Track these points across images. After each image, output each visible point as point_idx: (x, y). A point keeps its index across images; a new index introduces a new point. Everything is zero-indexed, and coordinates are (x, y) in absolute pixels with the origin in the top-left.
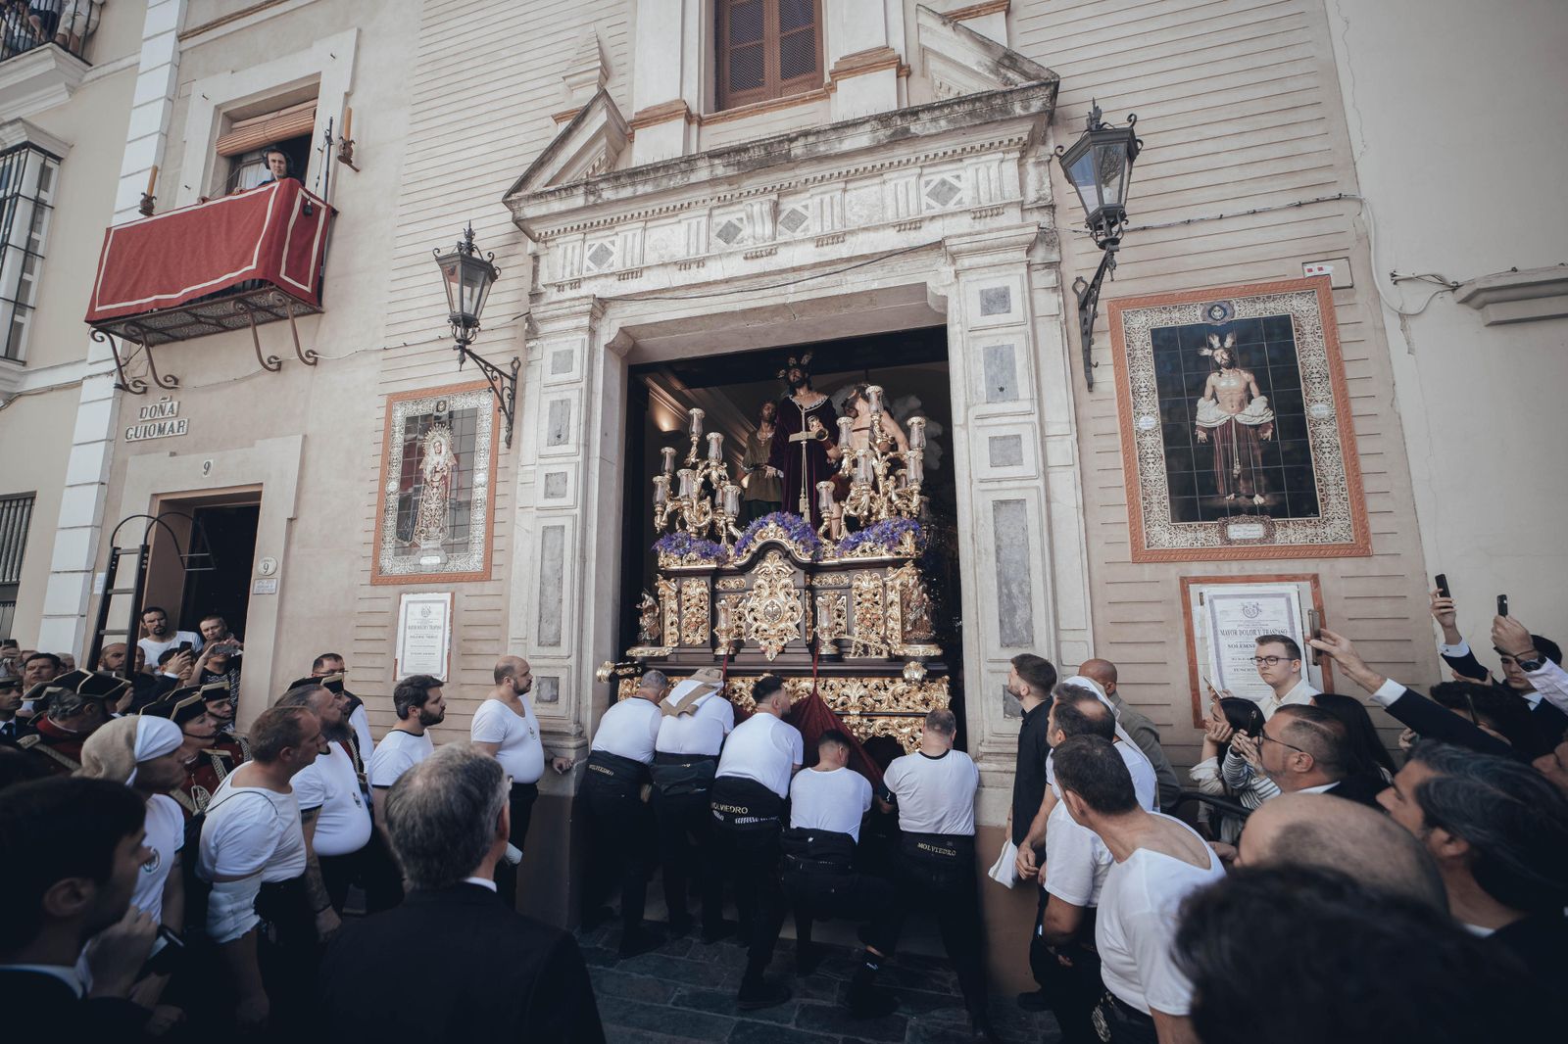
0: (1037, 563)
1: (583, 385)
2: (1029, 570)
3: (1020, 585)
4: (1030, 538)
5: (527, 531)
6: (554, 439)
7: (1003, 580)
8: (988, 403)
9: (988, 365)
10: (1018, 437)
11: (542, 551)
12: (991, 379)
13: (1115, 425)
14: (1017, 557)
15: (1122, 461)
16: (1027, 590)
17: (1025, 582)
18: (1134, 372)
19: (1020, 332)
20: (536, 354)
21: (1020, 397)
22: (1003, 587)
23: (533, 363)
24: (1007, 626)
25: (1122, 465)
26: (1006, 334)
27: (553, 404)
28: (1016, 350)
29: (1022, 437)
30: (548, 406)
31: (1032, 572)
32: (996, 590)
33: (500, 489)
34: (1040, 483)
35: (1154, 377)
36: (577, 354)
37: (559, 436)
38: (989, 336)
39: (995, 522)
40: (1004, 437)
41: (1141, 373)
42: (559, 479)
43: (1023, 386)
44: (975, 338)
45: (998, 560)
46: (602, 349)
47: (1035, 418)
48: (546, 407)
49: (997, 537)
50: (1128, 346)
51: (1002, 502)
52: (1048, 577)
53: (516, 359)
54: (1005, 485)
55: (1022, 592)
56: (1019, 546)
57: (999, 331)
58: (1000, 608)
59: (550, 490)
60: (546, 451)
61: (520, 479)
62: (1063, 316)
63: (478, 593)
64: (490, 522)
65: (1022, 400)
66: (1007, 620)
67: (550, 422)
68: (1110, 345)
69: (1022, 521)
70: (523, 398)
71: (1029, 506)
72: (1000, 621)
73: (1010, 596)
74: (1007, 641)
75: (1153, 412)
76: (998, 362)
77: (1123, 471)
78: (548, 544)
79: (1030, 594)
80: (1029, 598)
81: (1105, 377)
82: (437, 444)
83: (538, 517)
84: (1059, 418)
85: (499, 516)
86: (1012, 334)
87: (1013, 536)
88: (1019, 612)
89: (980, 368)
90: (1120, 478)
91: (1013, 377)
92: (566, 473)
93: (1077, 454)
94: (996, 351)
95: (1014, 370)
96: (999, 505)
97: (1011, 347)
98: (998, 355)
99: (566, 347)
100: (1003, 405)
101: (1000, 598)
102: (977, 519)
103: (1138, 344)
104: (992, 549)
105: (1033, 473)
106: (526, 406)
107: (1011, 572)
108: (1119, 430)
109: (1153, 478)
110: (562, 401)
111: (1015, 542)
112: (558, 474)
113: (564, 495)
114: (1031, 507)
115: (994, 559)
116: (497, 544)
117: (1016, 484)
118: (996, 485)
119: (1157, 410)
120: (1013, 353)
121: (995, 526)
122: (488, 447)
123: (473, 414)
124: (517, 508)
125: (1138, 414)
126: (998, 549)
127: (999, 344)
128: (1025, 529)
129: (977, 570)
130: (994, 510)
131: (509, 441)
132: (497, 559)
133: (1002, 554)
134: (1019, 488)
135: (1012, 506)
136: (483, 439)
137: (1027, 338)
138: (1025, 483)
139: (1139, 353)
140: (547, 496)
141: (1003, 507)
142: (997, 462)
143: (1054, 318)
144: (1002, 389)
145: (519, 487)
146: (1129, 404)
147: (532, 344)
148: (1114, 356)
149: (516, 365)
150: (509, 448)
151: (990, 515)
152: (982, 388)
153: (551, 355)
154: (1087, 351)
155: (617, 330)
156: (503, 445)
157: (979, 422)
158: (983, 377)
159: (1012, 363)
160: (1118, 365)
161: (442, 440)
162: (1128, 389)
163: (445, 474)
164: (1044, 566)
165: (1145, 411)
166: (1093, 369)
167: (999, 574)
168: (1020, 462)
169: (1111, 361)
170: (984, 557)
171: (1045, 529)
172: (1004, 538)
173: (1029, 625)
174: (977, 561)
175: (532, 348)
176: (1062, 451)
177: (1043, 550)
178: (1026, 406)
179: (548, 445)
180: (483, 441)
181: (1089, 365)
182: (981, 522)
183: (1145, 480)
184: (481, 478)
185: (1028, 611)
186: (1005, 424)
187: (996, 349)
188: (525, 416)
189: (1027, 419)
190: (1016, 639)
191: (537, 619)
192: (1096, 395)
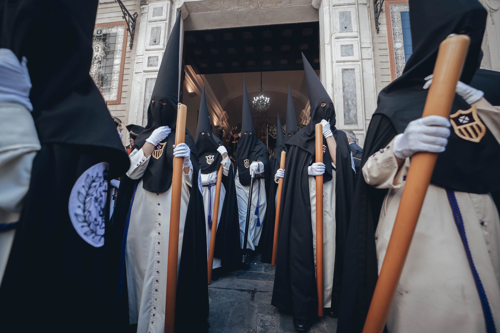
0: (359, 92)
1: (167, 21)
2: (356, 95)
3: (352, 101)
4: (356, 83)
5: (139, 82)
6: (153, 43)
7: (345, 99)
8: (340, 32)
9: (340, 19)
10: (352, 45)
11: (145, 88)
12: (342, 24)
13: (387, 46)
14: (351, 90)
15: (389, 59)
16: (355, 103)
17: (354, 100)
18: (394, 27)
19: (354, 7)
20: (145, 11)
21: (353, 30)
22: (346, 102)
23: (144, 14)
24: (347, 117)
25: (389, 60)
26: (348, 7)
27: (153, 29)
28: (352, 13)
29: (354, 46)
30: (151, 29)
31: (357, 96)
32: (343, 102)
33: (126, 66)
34: (360, 63)
35: (401, 29)
36: (165, 9)
37: (155, 42)
38: (341, 8)
39: (342, 77)
40: (347, 45)
41: (397, 27)
42: (155, 59)
43: (354, 27)
44: (335, 8)
45: (343, 91)
46: (176, 10)
47: (358, 39)
48: (149, 29)
49: (343, 83)
50: (392, 17)
51: (345, 69)
52: (363, 98)
53: (136, 13)
54: (346, 63)
55: (353, 103)
56: (352, 86)
57: (345, 6)
58: (344, 110)
59: (150, 63)
60: (148, 48)
61: (136, 61)
62: (368, 4)
63: (114, 110)
64: (121, 80)
65: (354, 32)
66: (347, 114)
67: (151, 36)
68: (385, 17)
69: (353, 77)
70: (138, 29)
71: (356, 71)
72: (344, 115)
73: (348, 105)
74: (347, 122)
75: (401, 42)
76: (344, 17)
77: (389, 63)
78: (148, 85)
79: (356, 104)
80: (356, 106)
81: (383, 28)
82: (97, 47)
83: (144, 75)
84: (367, 41)
85: (125, 77)
86: (350, 7)
87: (349, 82)
88: (352, 111)
89: (338, 20)
90: (388, 65)
91: (350, 23)
92: (158, 56)
93: (373, 55)
94: (344, 13)
95: (350, 21)
96: (344, 70)
97: (350, 12)
98: (345, 15)
99: (160, 6)
100: (346, 33)
101: (344, 106)
102: (335, 76)
103: (396, 17)
104: (341, 87)
105: (358, 59)
106: (140, 31)
107: (349, 96)
108: (388, 48)
109: (400, 65)
110: (157, 27)
111: (350, 84)
112: (154, 57)
113: (156, 66)
114: (357, 71)
115: (342, 91)
116: (124, 89)
117: (351, 63)
118: (343, 63)
119: (402, 41)
120: (351, 14)
121: (343, 79)
122: (121, 49)
123: (115, 35)
124: (134, 73)
125: (395, 42)
126: (344, 87)
127: (345, 11)
128: (354, 80)
129: (335, 95)
130: (342, 72)
131: (131, 46)
132: (123, 95)
133: (345, 89)
134: (352, 65)
135: (349, 71)
136: (119, 45)
137: (356, 9)
138: (354, 63)
139: (396, 20)
140: (148, 66)
141: (346, 72)
142: (344, 55)
143: (365, 5)
144: (346, 28)
145: (135, 65)
146: (392, 38)
147: (143, 6)
148: (387, 21)
149: (135, 16)
150: (131, 49)
151: (341, 74)
152: (338, 27)
153: (153, 9)
154: (377, 18)
155: (183, 3)
156: (128, 48)
157: (336, 40)
158: (339, 23)
159: (350, 18)
160: (388, 24)
161: (99, 46)
162: (392, 33)
163: (100, 60)
164: (361, 94)
165: (398, 41)
166: (379, 25)
167: (344, 96)
168: (353, 55)
169: (385, 22)
170: (338, 90)
171: (362, 80)
172: (346, 83)
173: (356, 116)
174: (335, 92)
175: (143, 8)
176: (368, 53)
177: (361, 88)
178: (355, 34)
179: (150, 45)
180: (119, 47)
181: (377, 24)
182: (337, 77)
183: (398, 66)
184: (117, 61)
185: (355, 111)
186: (347, 41)
187: (344, 12)
188: (140, 36)
189: (355, 39)
190: (350, 122)
191: (142, 117)
192: (380, 35)
